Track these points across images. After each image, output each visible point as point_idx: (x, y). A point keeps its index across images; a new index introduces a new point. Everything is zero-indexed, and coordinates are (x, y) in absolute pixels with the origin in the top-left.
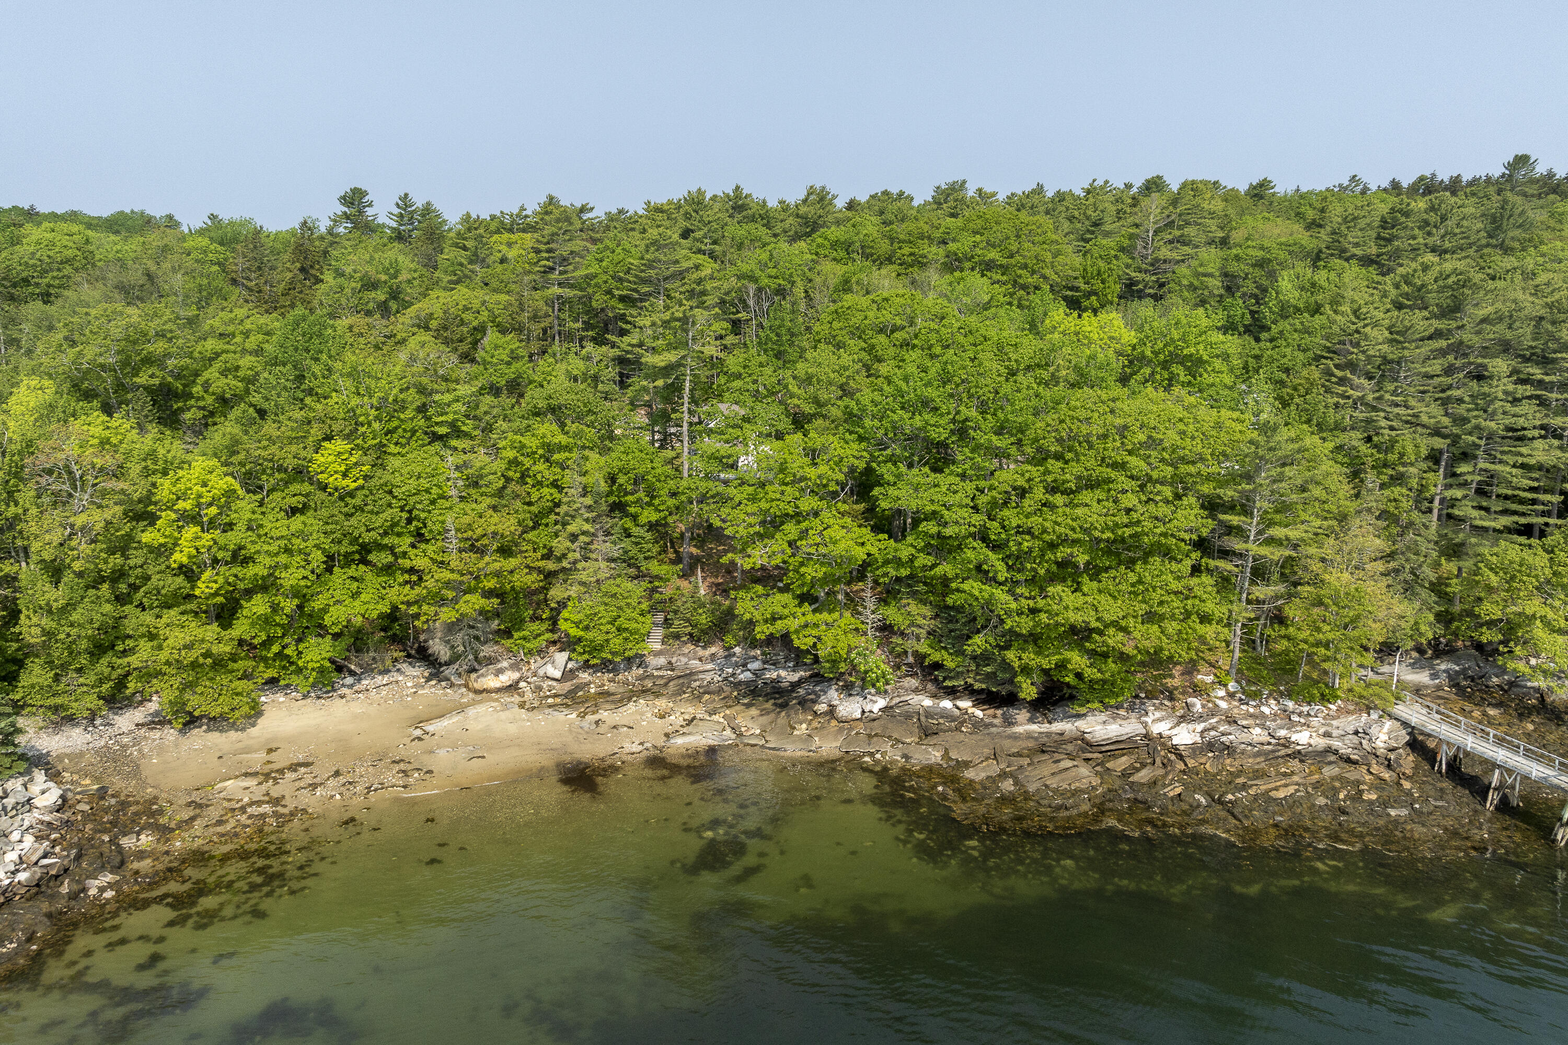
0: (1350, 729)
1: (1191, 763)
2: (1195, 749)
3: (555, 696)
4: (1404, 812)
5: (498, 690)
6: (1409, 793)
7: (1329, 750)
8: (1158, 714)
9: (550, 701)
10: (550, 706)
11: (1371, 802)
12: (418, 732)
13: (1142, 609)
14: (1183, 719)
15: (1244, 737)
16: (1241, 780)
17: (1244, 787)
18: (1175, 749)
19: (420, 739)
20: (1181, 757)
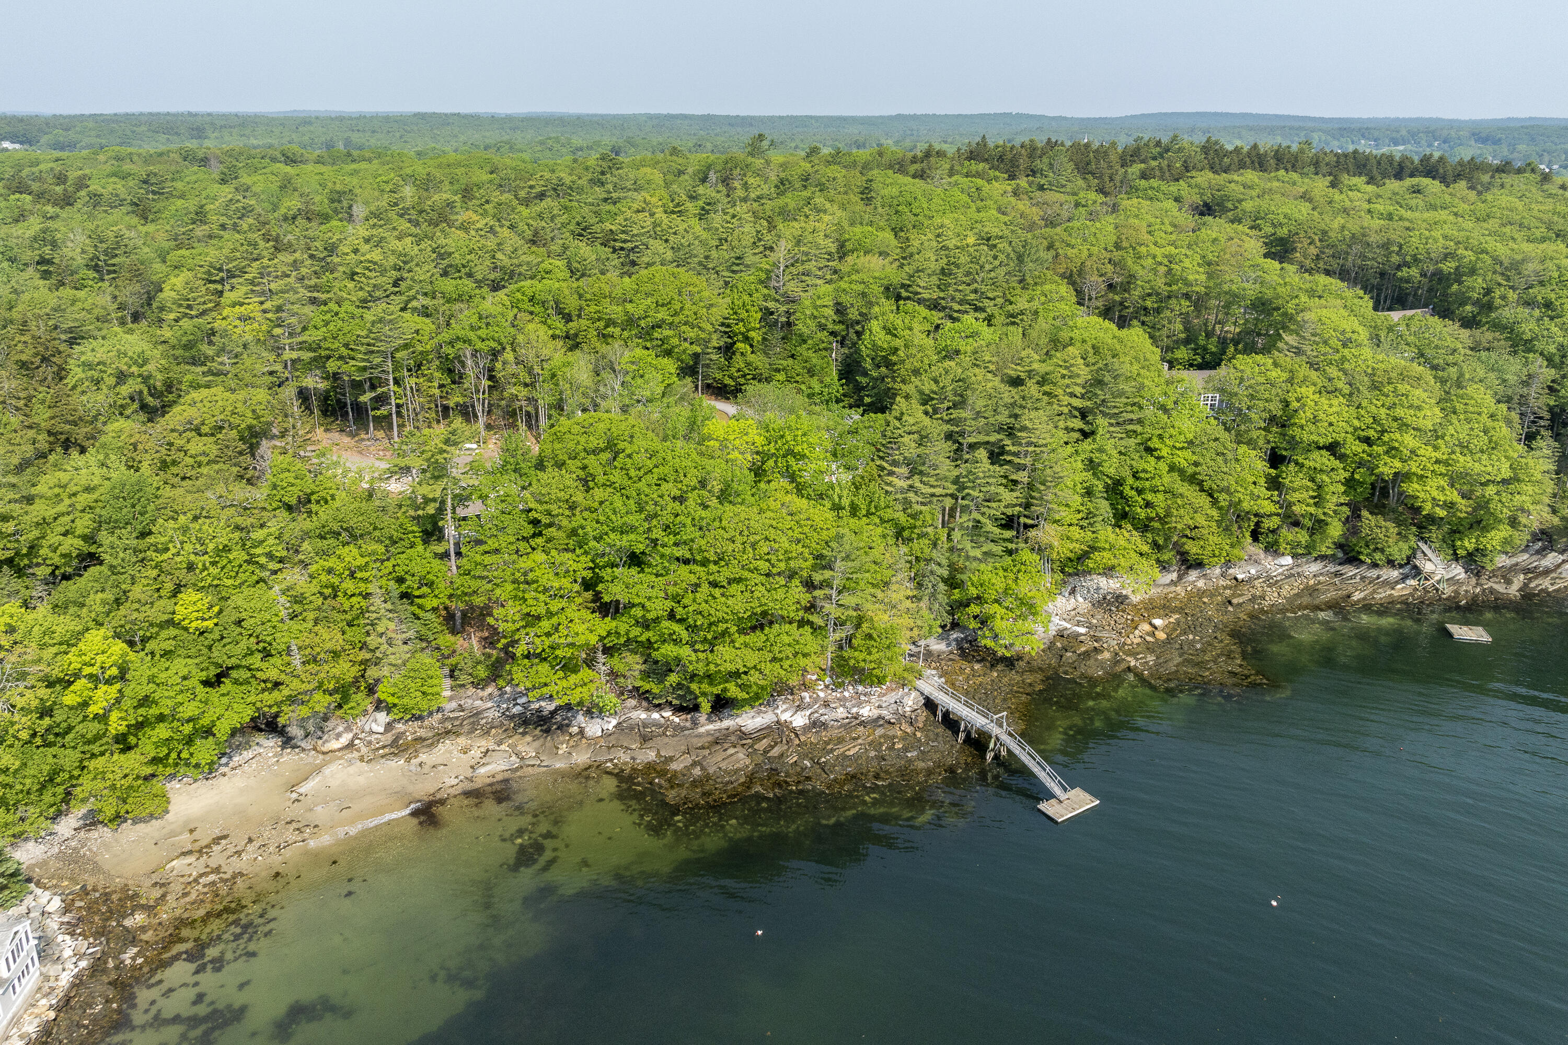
0: (893, 701)
1: (803, 738)
2: (806, 729)
3: (384, 747)
4: (915, 753)
5: (340, 749)
6: (919, 740)
7: (880, 717)
8: (784, 707)
9: (381, 751)
10: (382, 757)
11: (899, 750)
12: (294, 795)
13: (769, 656)
14: (799, 708)
15: (833, 715)
16: (829, 747)
17: (832, 751)
18: (793, 730)
19: (298, 801)
20: (797, 735)
